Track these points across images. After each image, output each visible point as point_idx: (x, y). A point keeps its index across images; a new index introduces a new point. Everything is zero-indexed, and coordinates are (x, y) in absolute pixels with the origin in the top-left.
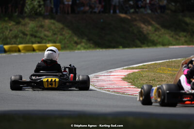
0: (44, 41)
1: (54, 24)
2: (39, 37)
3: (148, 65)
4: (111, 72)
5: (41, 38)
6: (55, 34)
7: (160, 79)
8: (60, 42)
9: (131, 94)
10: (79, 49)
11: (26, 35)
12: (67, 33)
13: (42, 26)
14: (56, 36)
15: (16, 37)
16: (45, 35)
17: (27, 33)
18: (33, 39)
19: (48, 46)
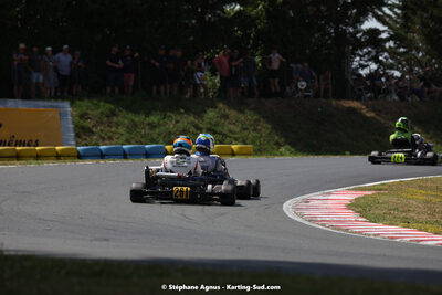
0: (228, 140)
2: (220, 134)
3: (389, 185)
4: (330, 194)
5: (224, 135)
6: (245, 129)
7: (406, 208)
8: (253, 143)
9: (359, 232)
10: (282, 155)
12: (265, 128)
13: (225, 117)
14: (246, 132)
16: (230, 132)
19: (233, 147)
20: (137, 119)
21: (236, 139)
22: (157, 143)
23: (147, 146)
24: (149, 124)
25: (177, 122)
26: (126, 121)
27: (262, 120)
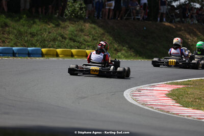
0: (83, 46)
1: (94, 28)
3: (194, 81)
4: (154, 86)
6: (95, 40)
9: (177, 114)
10: (119, 58)
11: (65, 38)
13: (82, 30)
15: (54, 40)
16: (85, 41)
17: (66, 36)
18: (72, 44)
19: (87, 51)
20: (22, 30)
21: (89, 46)
22: (35, 46)
23: (29, 48)
24: (30, 34)
25: (49, 33)
26: (15, 31)
27: (106, 33)
